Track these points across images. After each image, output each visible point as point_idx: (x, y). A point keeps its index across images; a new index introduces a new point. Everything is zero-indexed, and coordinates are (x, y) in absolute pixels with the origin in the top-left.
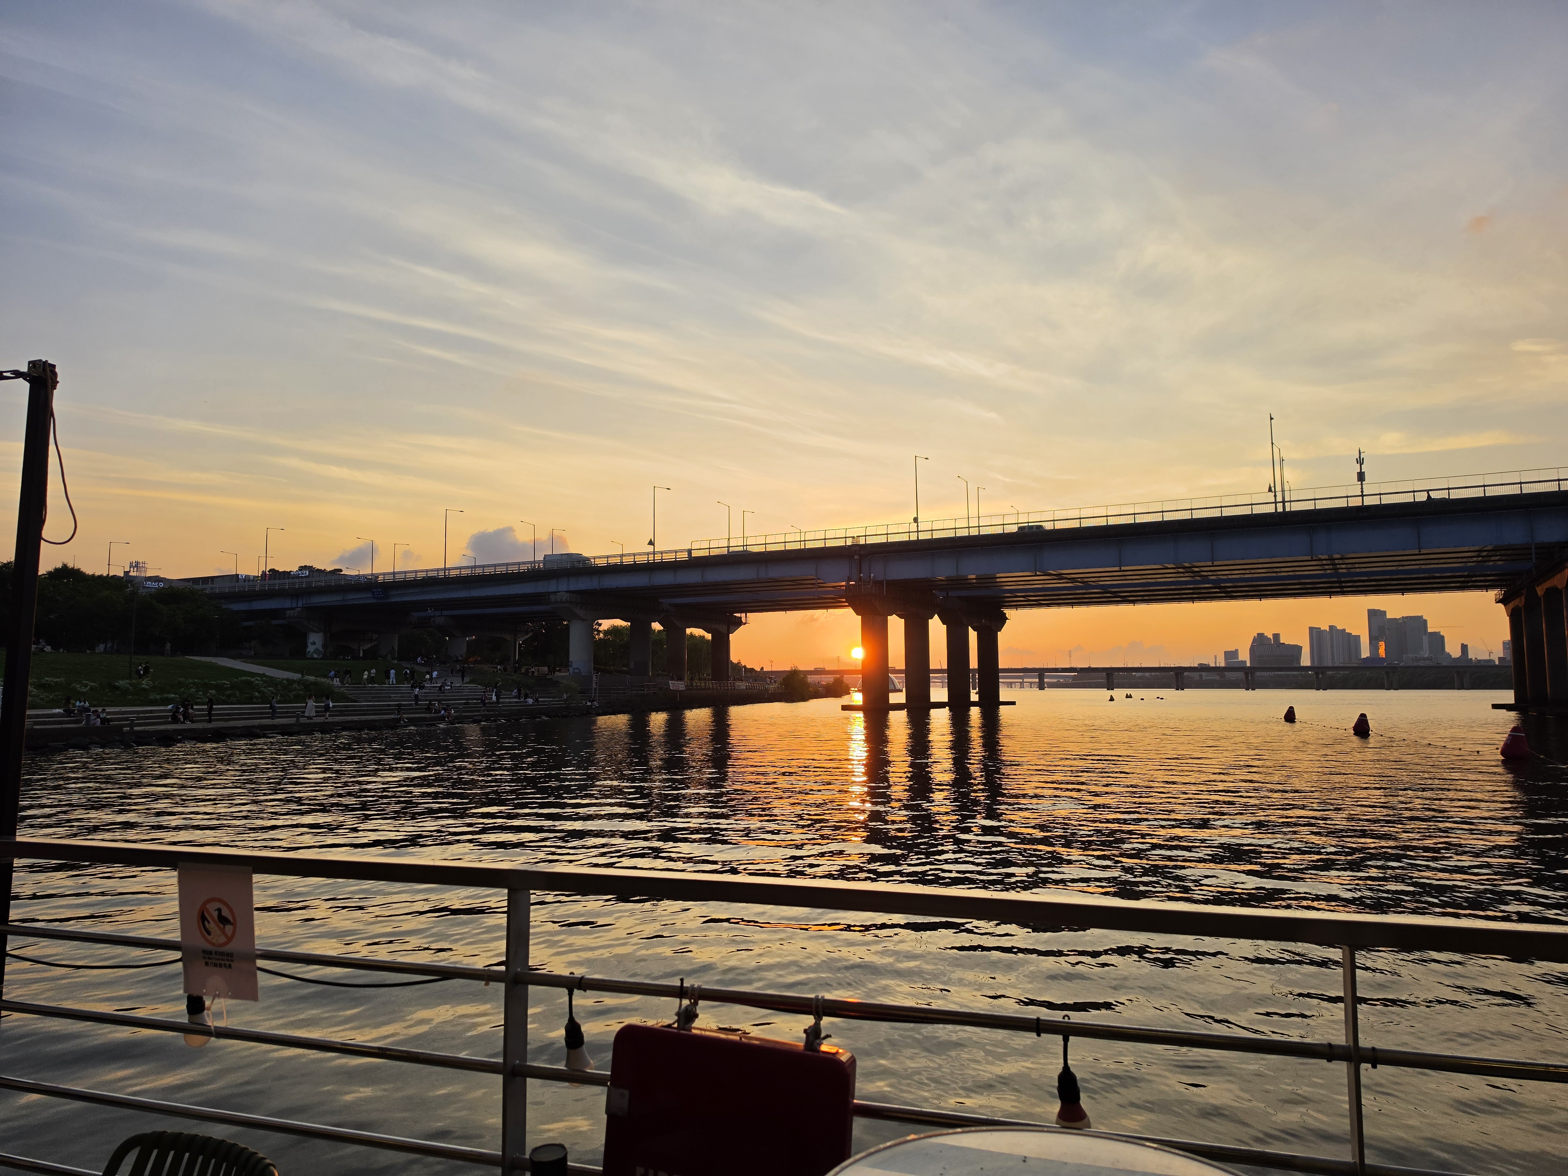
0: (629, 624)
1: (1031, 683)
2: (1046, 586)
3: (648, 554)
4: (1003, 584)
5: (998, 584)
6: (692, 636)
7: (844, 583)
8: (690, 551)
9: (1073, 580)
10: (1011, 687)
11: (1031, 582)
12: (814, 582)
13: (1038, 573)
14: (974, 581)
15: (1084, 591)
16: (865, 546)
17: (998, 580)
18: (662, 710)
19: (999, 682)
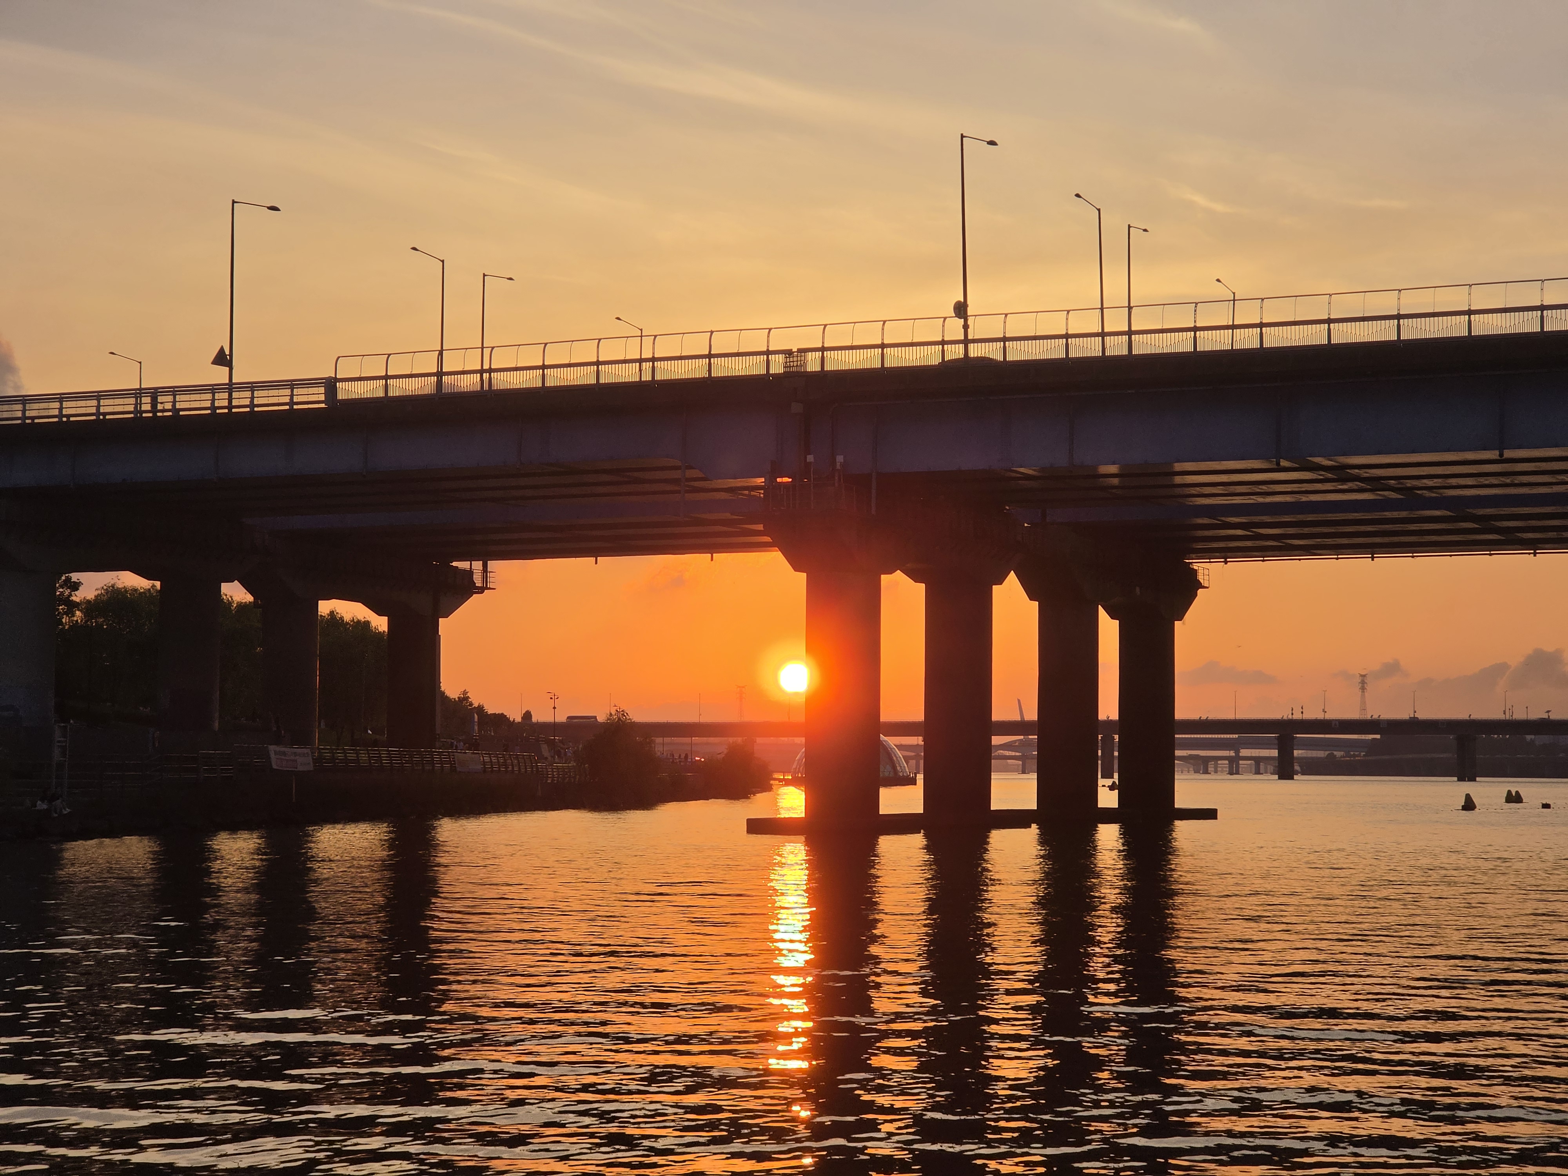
0: (158, 584)
1: (1258, 760)
2: (1304, 498)
3: (213, 389)
4: (1193, 491)
5: (1178, 491)
6: (334, 619)
7: (760, 481)
8: (331, 385)
9: (1376, 484)
10: (1206, 772)
11: (1264, 488)
12: (676, 474)
13: (1284, 463)
14: (1115, 481)
15: (1404, 514)
16: (823, 377)
17: (1178, 480)
18: (249, 827)
19: (1173, 758)
